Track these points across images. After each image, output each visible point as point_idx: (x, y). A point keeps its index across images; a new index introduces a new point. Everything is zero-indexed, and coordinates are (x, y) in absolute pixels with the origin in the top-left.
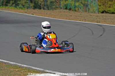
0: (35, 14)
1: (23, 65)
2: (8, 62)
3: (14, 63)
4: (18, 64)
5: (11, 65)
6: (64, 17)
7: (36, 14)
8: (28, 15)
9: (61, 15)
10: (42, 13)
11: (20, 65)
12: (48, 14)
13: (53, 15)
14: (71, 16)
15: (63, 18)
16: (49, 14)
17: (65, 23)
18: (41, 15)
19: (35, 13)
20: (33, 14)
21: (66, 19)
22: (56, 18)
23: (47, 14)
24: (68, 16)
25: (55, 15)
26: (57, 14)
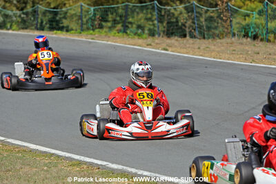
0: (170, 49)
1: (140, 172)
2: (104, 163)
3: (120, 167)
4: (130, 170)
5: (113, 170)
6: (241, 56)
7: (174, 49)
8: (154, 50)
9: (234, 50)
10: (189, 47)
11: (134, 170)
12: (202, 48)
13: (214, 51)
14: (258, 53)
15: (238, 59)
16: (204, 49)
17: (242, 69)
18: (185, 50)
19: (170, 47)
20: (168, 48)
21: (246, 60)
22: (220, 59)
23: (199, 48)
24: (249, 52)
25: (218, 52)
26: (222, 48)
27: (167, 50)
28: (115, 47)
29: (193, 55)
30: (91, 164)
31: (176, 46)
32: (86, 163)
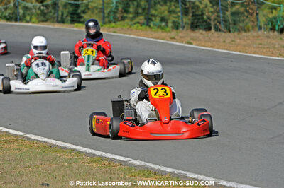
0: (194, 43)
1: (163, 169)
2: (127, 159)
3: (143, 163)
4: (152, 166)
5: (135, 167)
6: (268, 50)
7: (198, 43)
8: (178, 44)
9: (261, 44)
10: (214, 41)
11: (156, 167)
12: (227, 41)
13: (239, 45)
15: (265, 53)
16: (229, 43)
17: (269, 63)
18: (210, 44)
19: (194, 40)
20: (191, 41)
21: (273, 54)
22: (246, 53)
23: (224, 42)
24: (276, 46)
25: (244, 46)
26: (249, 41)
27: (190, 43)
28: (138, 41)
29: (218, 48)
30: (113, 160)
31: (200, 40)
32: (107, 159)
